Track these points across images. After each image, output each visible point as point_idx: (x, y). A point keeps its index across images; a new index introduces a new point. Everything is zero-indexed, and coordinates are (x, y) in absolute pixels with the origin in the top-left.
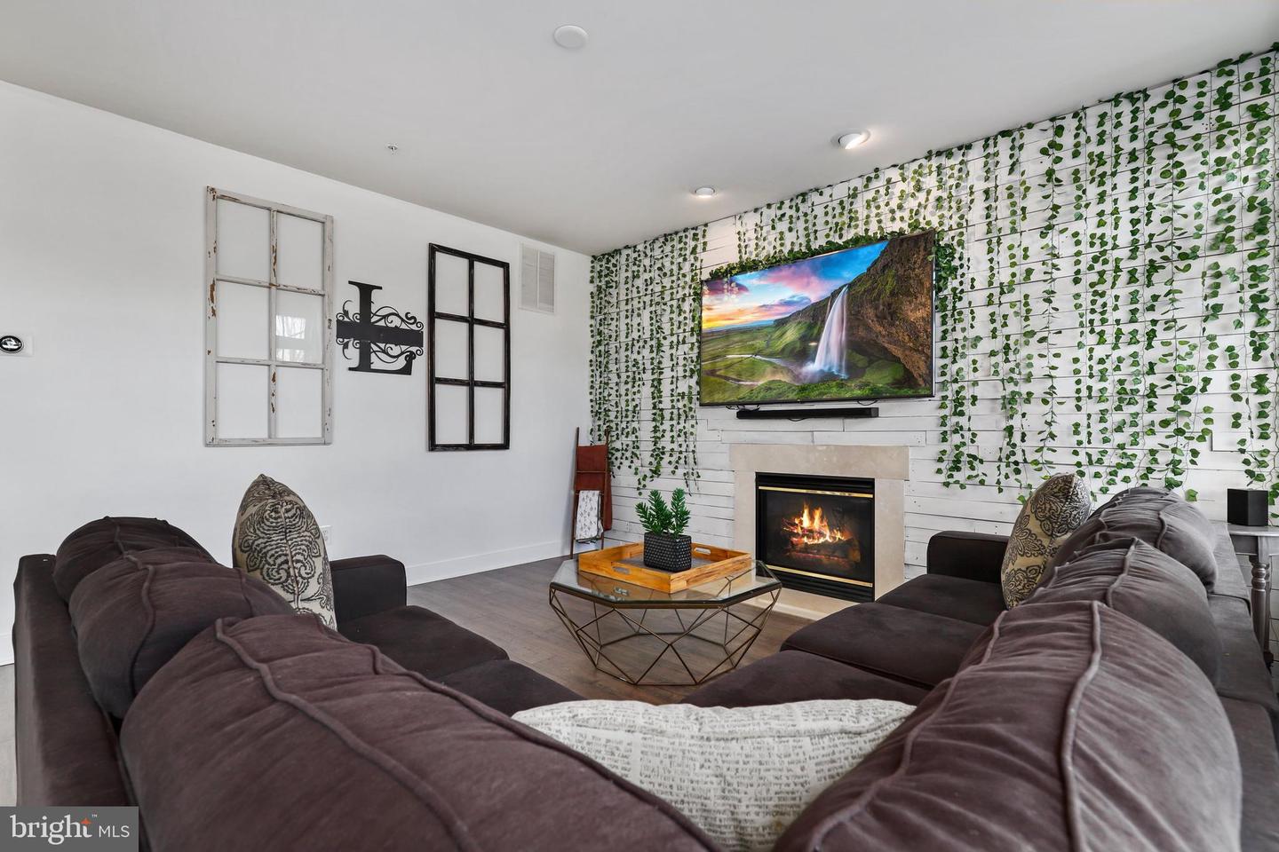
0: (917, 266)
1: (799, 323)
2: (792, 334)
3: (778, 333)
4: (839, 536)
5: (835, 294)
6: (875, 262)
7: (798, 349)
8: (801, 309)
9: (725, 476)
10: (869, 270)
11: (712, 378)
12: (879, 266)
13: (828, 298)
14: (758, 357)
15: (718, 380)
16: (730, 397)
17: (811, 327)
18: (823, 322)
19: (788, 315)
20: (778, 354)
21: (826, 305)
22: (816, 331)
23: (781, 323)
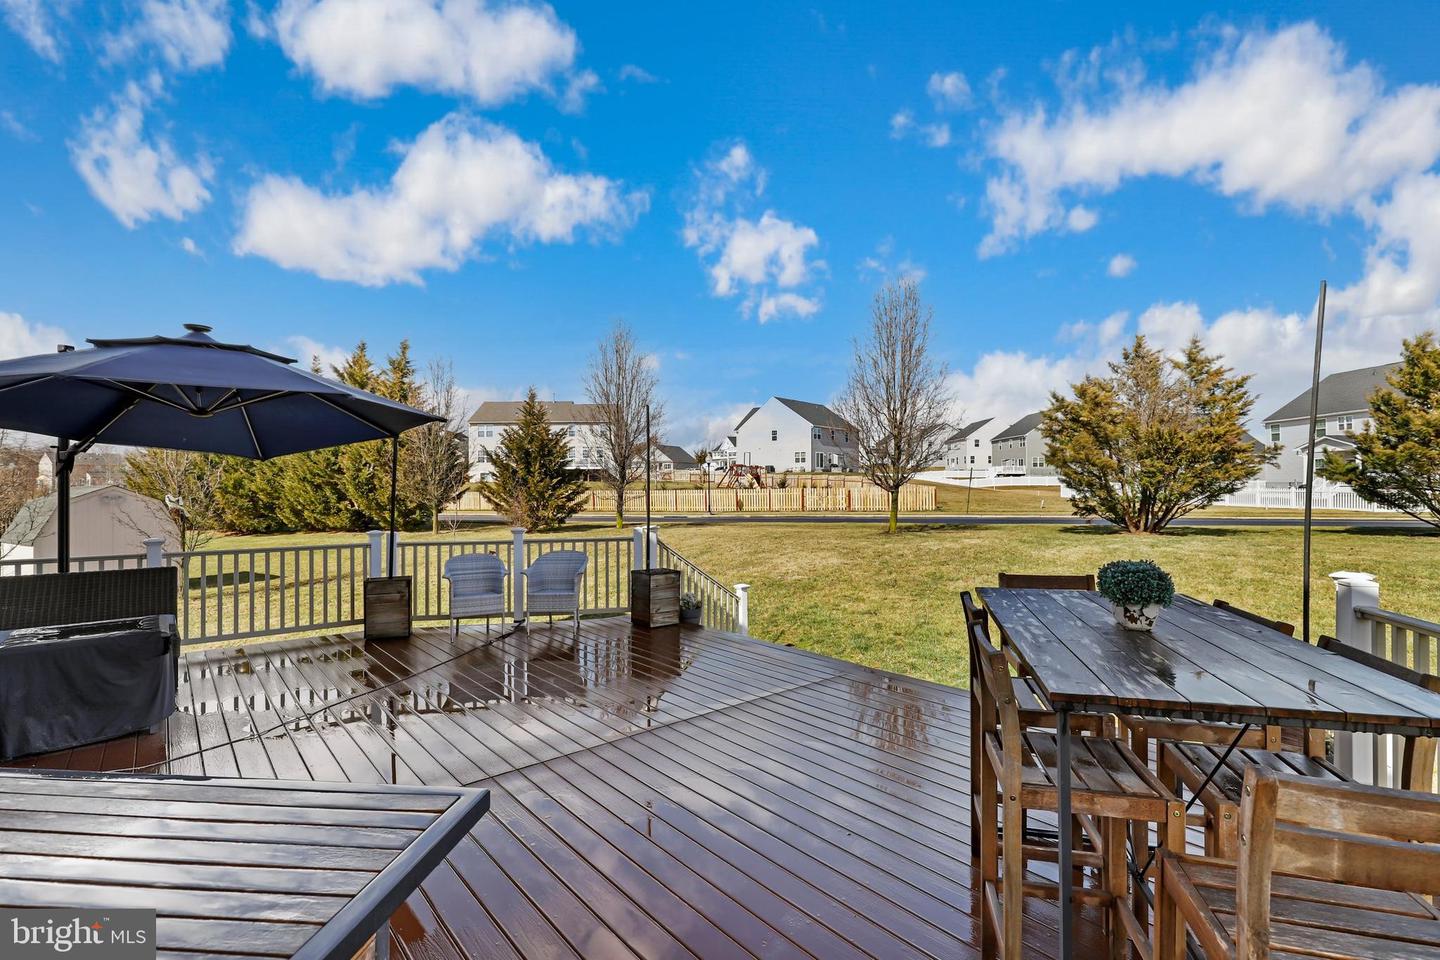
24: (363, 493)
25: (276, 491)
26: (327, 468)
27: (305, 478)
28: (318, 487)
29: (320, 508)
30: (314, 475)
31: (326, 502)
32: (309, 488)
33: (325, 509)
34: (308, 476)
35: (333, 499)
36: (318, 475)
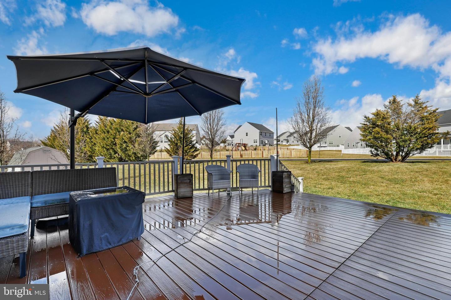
24: (123, 151)
25: (93, 151)
26: (111, 143)
27: (104, 146)
28: (108, 150)
29: (109, 156)
30: (107, 145)
31: (111, 155)
32: (105, 150)
33: (110, 157)
34: (105, 146)
35: (113, 153)
36: (108, 145)
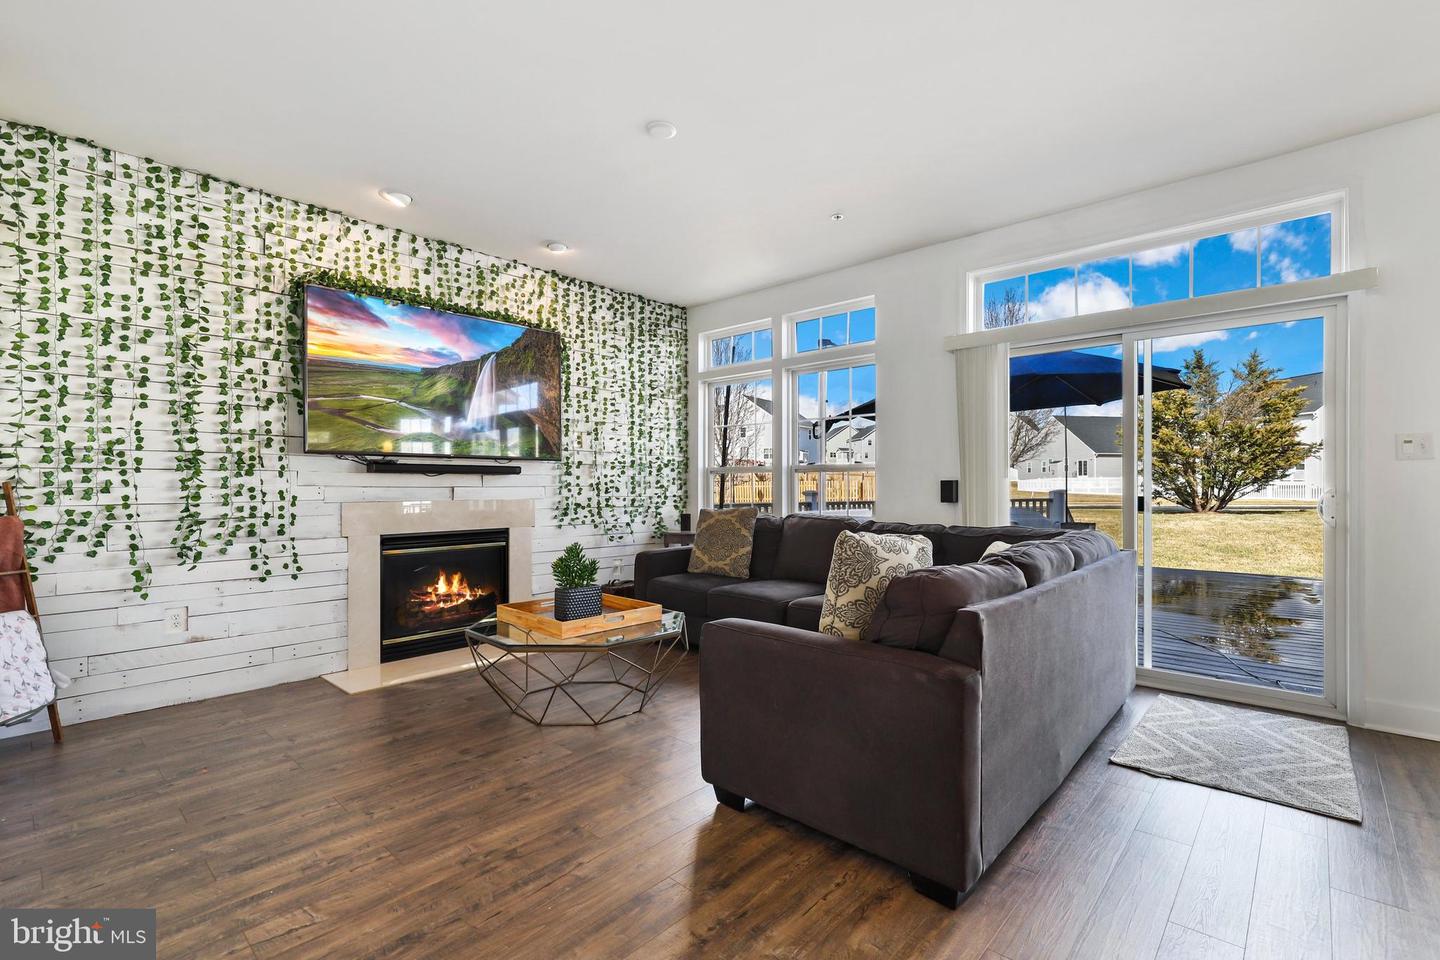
0: (549, 354)
1: (450, 377)
2: (442, 388)
3: (426, 383)
4: (479, 593)
5: (485, 358)
6: (518, 340)
7: (449, 404)
8: (451, 363)
9: (331, 544)
10: (513, 345)
11: (341, 420)
12: (522, 344)
13: (478, 360)
14: (403, 404)
15: (350, 423)
16: (366, 445)
17: (462, 384)
18: (474, 382)
19: (437, 367)
20: (428, 405)
21: (476, 367)
22: (467, 389)
23: (429, 373)
